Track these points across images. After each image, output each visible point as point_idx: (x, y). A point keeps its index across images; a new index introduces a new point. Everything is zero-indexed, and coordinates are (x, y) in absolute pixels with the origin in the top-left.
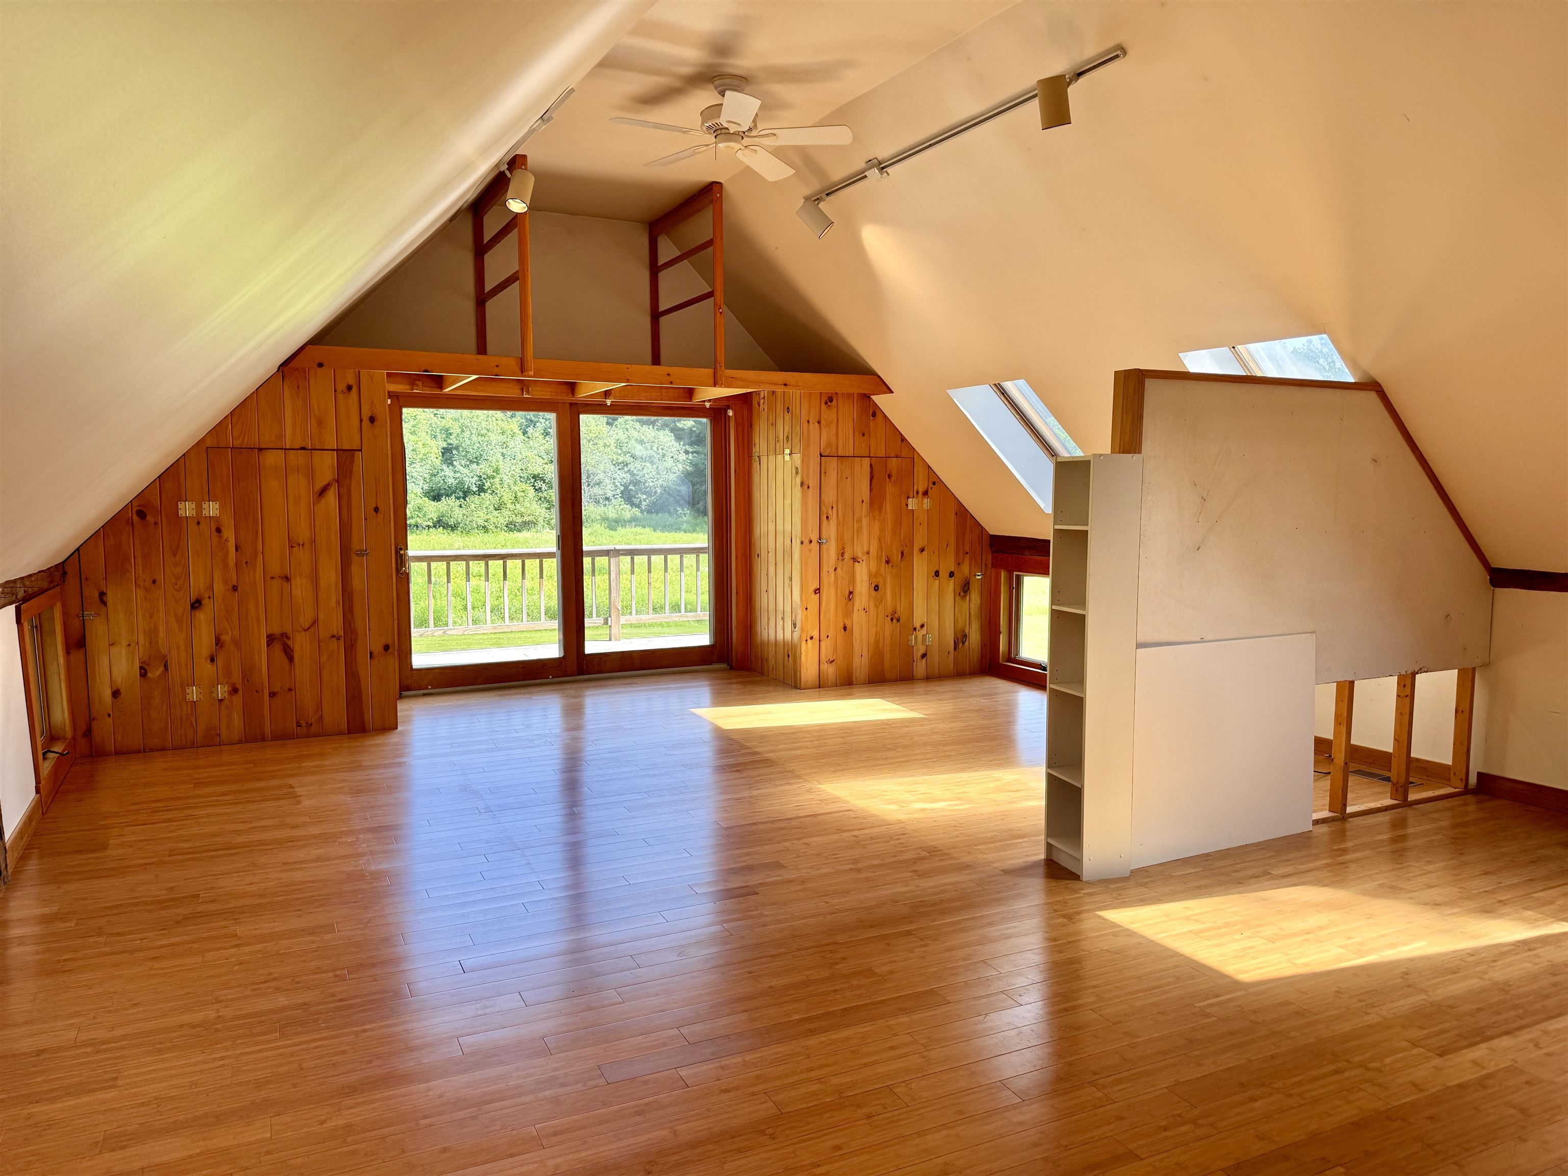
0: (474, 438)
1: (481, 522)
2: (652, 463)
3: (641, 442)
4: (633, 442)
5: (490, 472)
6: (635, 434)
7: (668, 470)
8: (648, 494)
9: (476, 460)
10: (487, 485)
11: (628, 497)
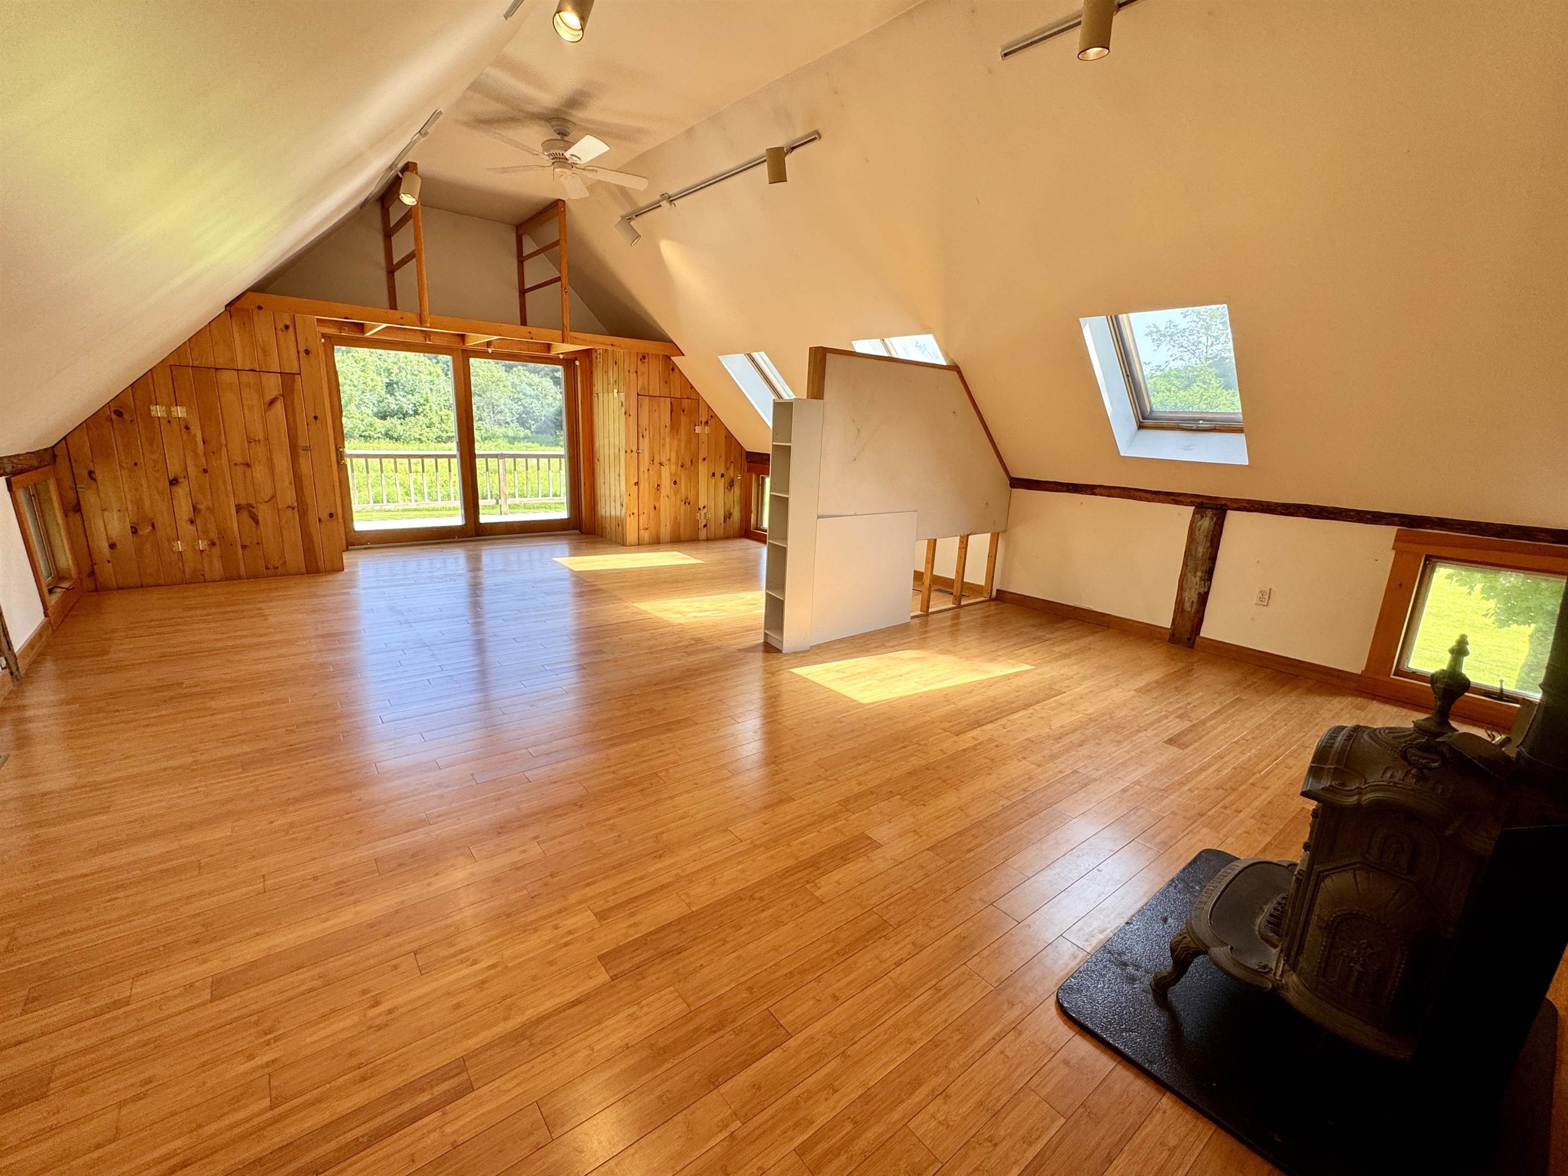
0: (409, 376)
1: (417, 436)
2: (538, 400)
3: (530, 385)
4: (524, 384)
5: (422, 401)
6: (526, 379)
7: (549, 405)
8: (536, 420)
9: (412, 392)
10: (420, 410)
11: (522, 423)
